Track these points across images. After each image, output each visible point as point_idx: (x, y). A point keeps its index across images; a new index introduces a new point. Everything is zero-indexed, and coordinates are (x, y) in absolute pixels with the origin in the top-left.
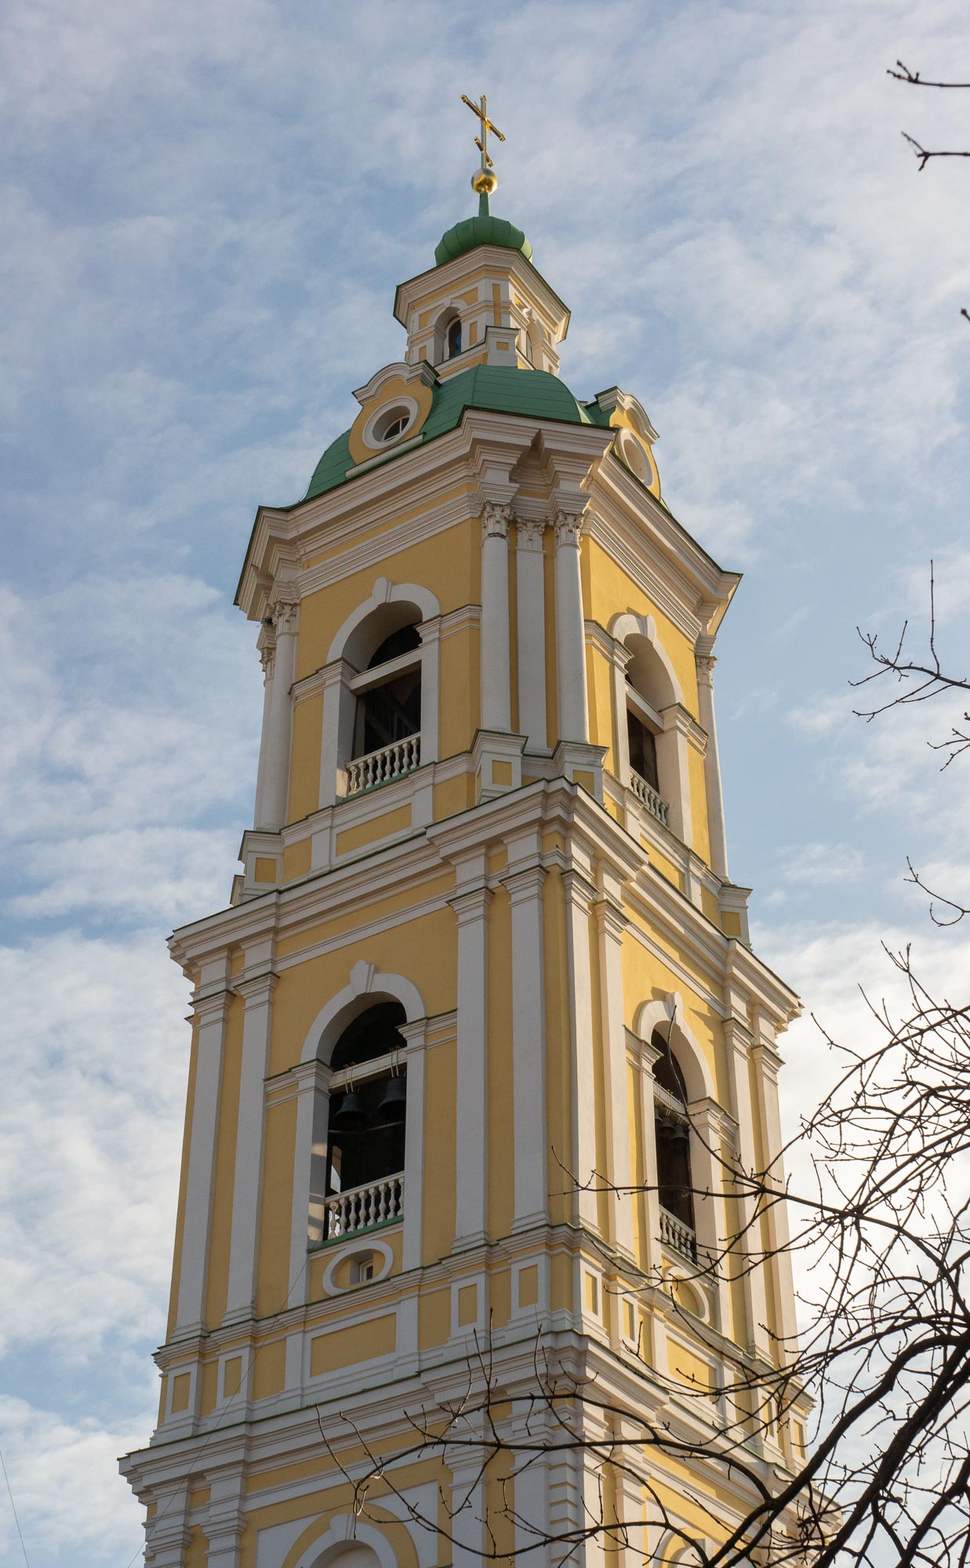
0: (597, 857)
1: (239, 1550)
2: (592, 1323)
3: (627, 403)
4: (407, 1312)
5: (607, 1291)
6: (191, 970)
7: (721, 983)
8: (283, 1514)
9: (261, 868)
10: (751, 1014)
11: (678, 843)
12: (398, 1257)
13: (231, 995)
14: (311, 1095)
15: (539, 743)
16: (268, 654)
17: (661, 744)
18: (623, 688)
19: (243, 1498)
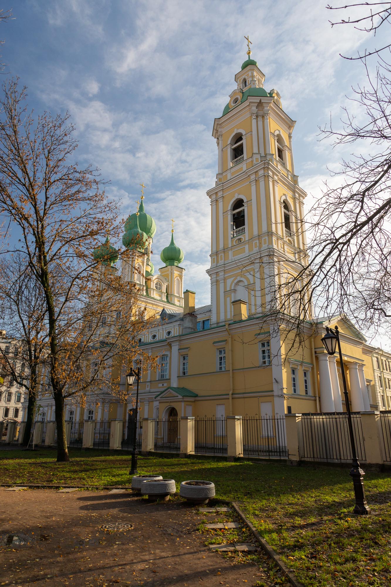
0: (273, 173)
1: (224, 282)
2: (275, 247)
3: (276, 92)
4: (247, 247)
5: (277, 241)
6: (210, 197)
7: (294, 192)
8: (230, 277)
9: (220, 180)
10: (299, 196)
11: (286, 169)
12: (245, 239)
13: (217, 200)
14: (230, 215)
15: (263, 155)
16: (218, 144)
17: (283, 152)
18: (276, 143)
19: (224, 275)
